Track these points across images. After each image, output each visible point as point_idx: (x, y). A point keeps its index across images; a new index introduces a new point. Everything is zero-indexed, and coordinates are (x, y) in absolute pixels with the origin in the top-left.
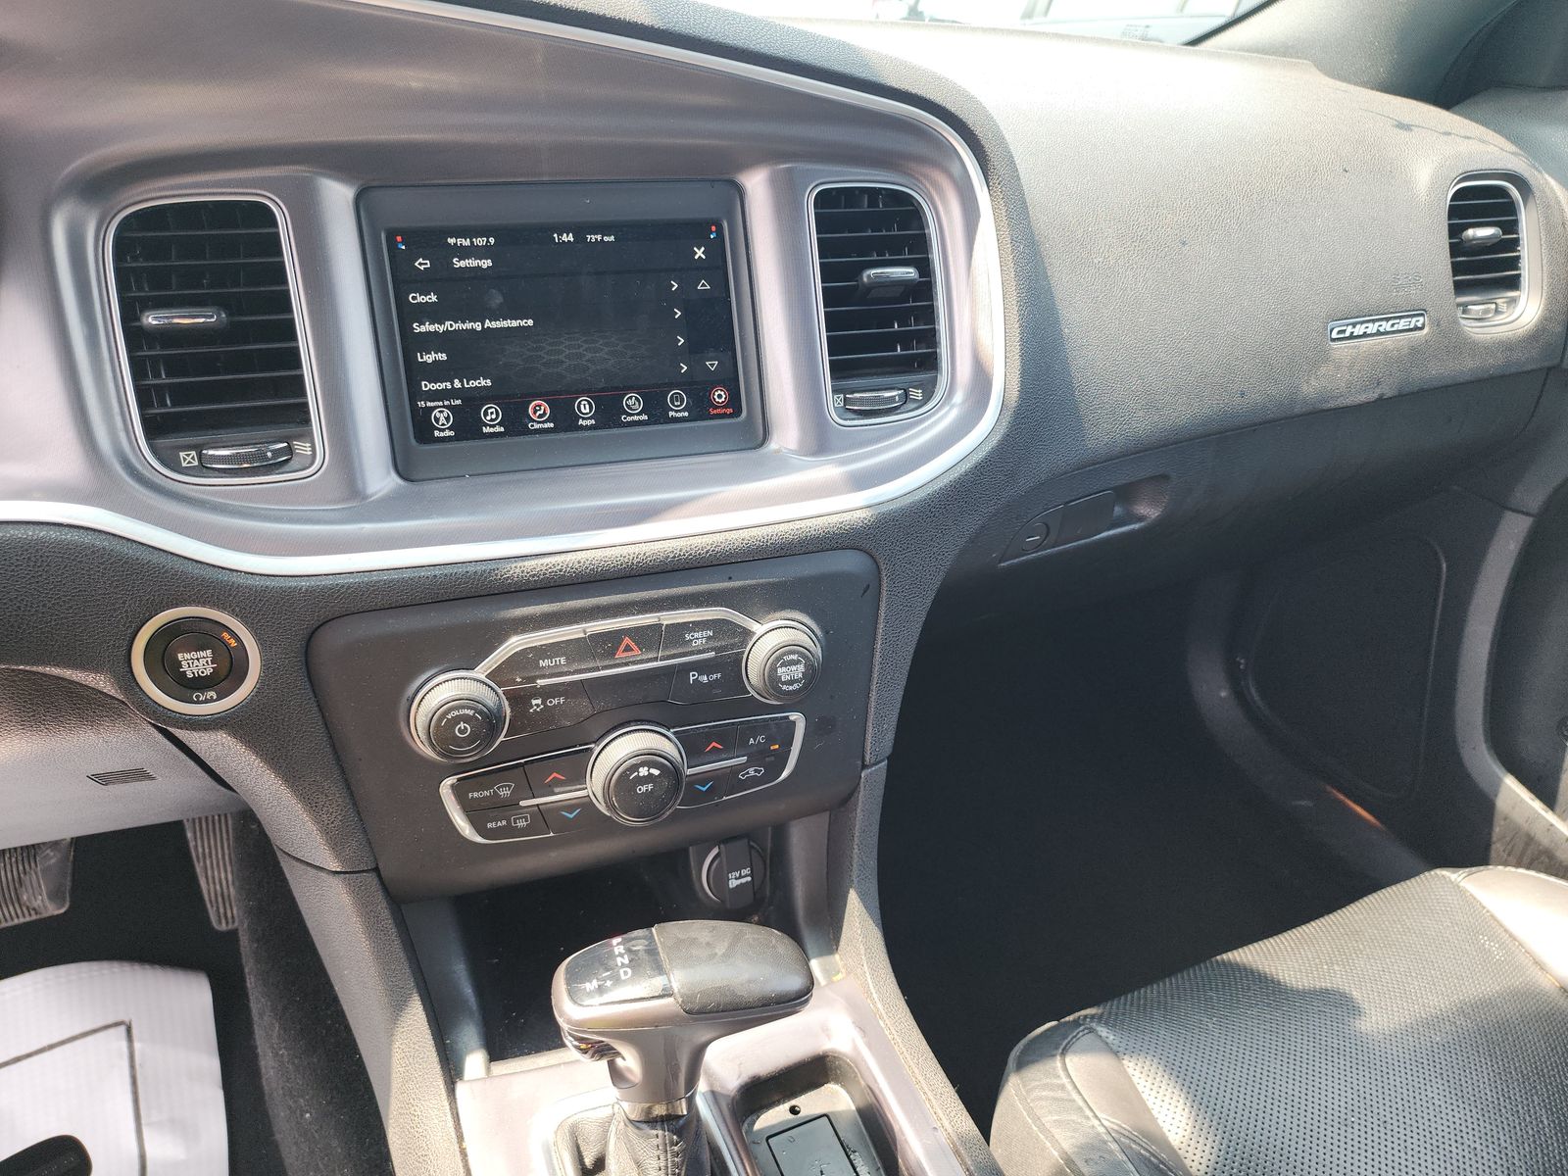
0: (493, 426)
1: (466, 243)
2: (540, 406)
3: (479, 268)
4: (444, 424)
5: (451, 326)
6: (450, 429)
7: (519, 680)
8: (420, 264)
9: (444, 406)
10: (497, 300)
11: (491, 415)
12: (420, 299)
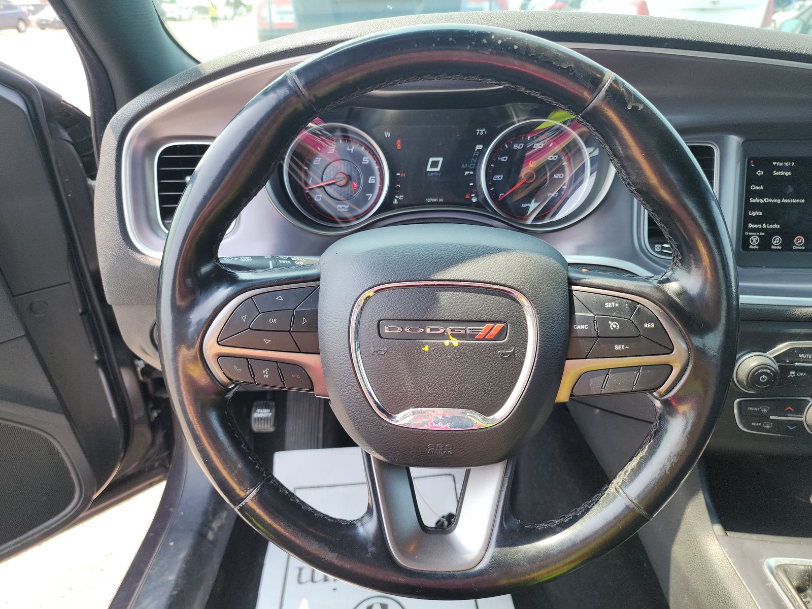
0: (777, 246)
1: (781, 164)
2: (800, 239)
3: (785, 175)
4: (754, 243)
5: (767, 200)
6: (757, 245)
7: (787, 361)
8: (759, 173)
9: (756, 235)
10: (790, 189)
11: (777, 241)
12: (756, 188)
